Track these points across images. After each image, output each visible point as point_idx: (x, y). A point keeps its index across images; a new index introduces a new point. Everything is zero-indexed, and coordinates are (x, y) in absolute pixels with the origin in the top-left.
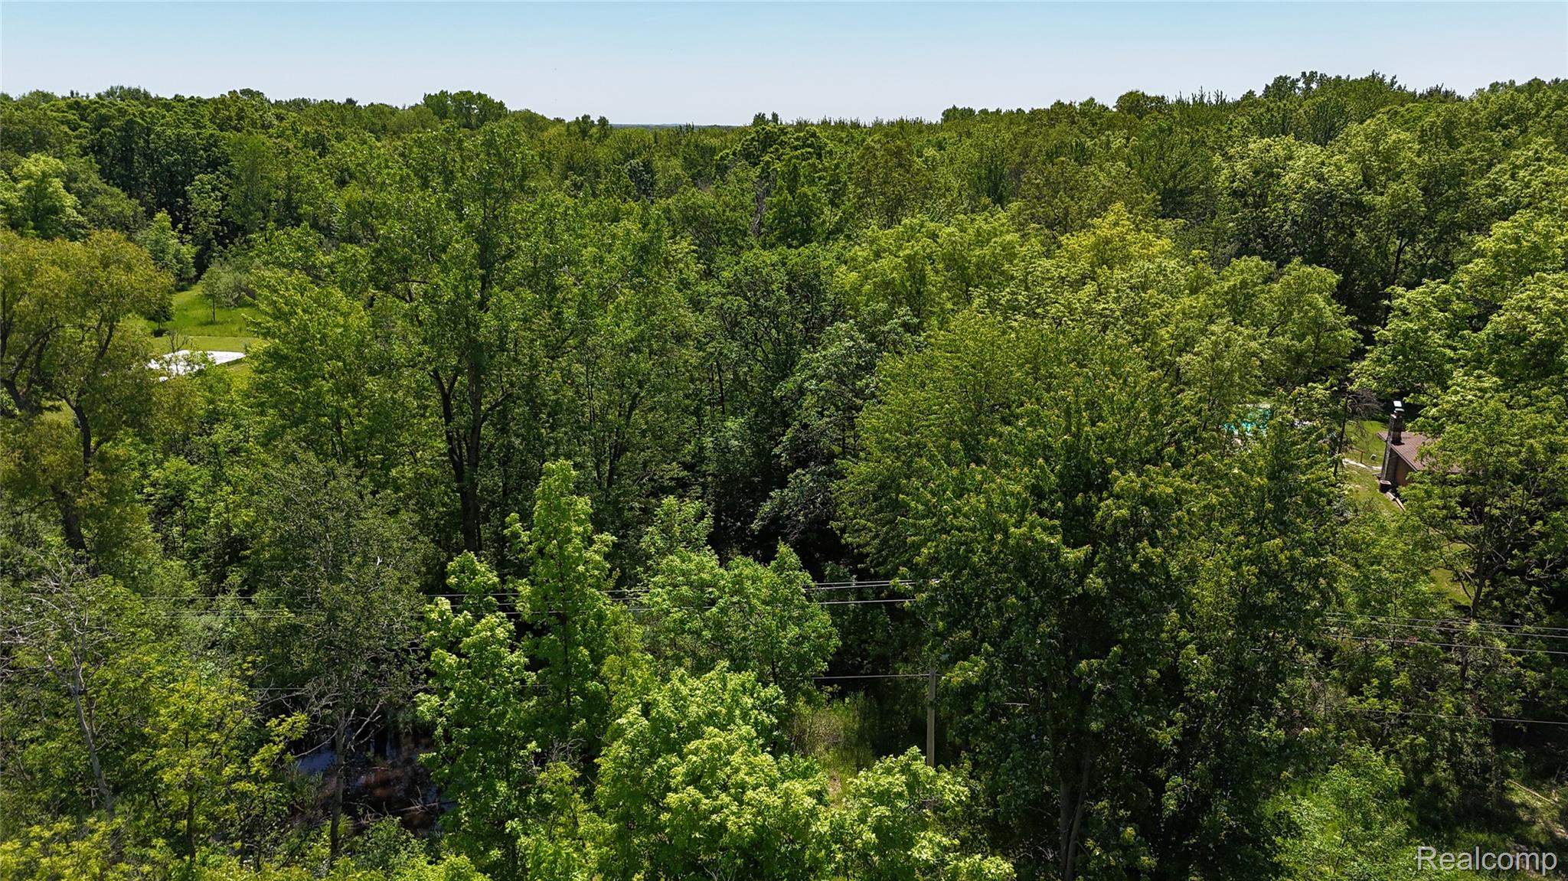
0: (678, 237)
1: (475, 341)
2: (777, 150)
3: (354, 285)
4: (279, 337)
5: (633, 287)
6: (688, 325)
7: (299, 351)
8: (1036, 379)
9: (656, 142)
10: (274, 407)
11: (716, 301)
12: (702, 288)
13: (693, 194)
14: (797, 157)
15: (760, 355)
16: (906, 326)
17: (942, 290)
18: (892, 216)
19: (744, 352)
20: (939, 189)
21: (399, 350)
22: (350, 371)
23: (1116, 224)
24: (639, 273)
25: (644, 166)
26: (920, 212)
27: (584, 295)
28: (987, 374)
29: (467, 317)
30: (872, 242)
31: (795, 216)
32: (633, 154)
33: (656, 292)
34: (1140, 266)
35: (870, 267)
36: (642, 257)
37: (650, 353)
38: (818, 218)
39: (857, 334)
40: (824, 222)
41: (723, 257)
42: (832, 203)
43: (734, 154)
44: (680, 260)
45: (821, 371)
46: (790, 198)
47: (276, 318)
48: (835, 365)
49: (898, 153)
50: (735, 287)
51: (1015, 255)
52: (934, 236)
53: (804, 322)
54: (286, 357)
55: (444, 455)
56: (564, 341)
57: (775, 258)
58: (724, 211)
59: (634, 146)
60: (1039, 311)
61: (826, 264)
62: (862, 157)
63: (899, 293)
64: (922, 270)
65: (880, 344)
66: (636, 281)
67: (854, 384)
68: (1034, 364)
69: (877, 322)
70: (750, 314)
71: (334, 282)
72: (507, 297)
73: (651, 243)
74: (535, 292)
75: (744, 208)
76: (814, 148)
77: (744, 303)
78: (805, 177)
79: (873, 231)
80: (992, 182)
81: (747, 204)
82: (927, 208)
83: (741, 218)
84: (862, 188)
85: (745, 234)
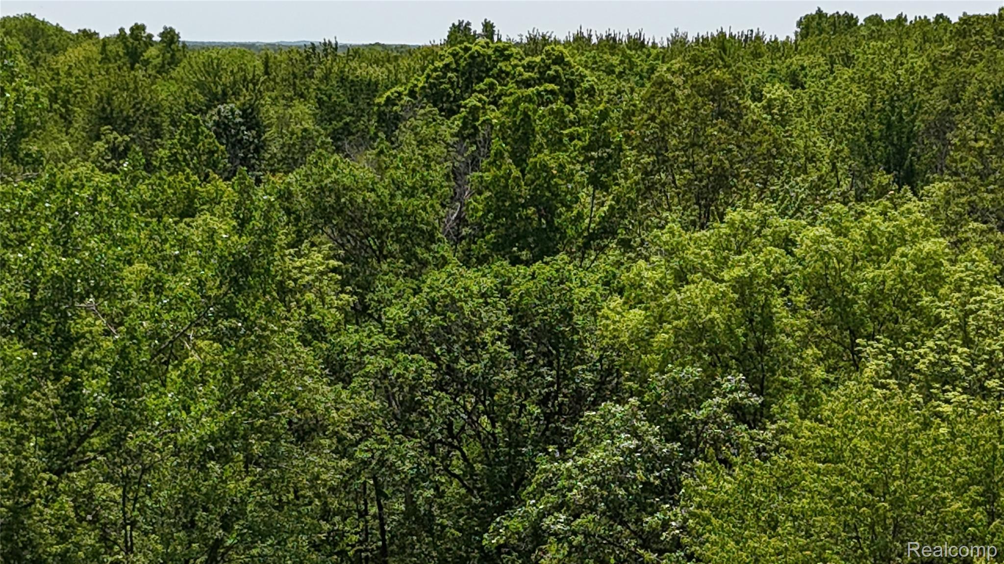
0: (306, 244)
2: (491, 87)
5: (217, 337)
6: (320, 409)
9: (267, 73)
11: (375, 363)
12: (350, 337)
13: (335, 166)
14: (529, 100)
15: (457, 465)
16: (737, 410)
17: (804, 343)
18: (707, 206)
19: (426, 458)
20: (795, 158)
24: (230, 311)
25: (244, 115)
26: (760, 199)
27: (123, 353)
30: (670, 253)
31: (524, 206)
32: (225, 94)
33: (263, 345)
35: (667, 300)
36: (235, 280)
37: (248, 460)
38: (569, 208)
39: (644, 426)
40: (580, 217)
41: (388, 281)
42: (594, 181)
43: (412, 94)
44: (308, 287)
45: (575, 495)
46: (516, 173)
48: (602, 485)
49: (717, 92)
50: (412, 337)
51: (941, 280)
52: (787, 243)
53: (542, 402)
56: (82, 439)
57: (488, 282)
58: (392, 196)
59: (227, 79)
61: (583, 293)
62: (649, 99)
63: (723, 348)
64: (767, 305)
65: (688, 444)
66: (223, 324)
67: (639, 521)
69: (681, 402)
70: (440, 386)
74: (31, 347)
75: (430, 191)
76: (560, 83)
77: (429, 365)
78: (545, 135)
79: (672, 233)
80: (893, 144)
81: (435, 184)
82: (772, 192)
83: (424, 209)
84: (649, 155)
85: (432, 239)
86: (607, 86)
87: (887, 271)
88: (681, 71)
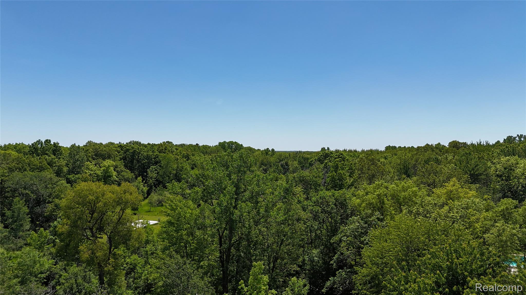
0: (297, 186)
1: (232, 219)
2: (329, 159)
3: (196, 200)
4: (171, 217)
5: (283, 203)
6: (301, 216)
7: (177, 221)
8: (430, 240)
9: (289, 156)
10: (167, 239)
11: (310, 208)
12: (305, 203)
13: (303, 173)
14: (338, 161)
15: (325, 227)
16: (378, 219)
17: (391, 207)
18: (371, 181)
19: (319, 226)
20: (387, 172)
21: (208, 222)
22: (191, 228)
23: (454, 185)
24: (285, 198)
25: (286, 164)
26: (381, 180)
27: (267, 205)
28: (411, 238)
29: (230, 212)
30: (365, 189)
31: (337, 180)
32: (282, 160)
33: (291, 204)
34: (465, 201)
35: (364, 198)
36: (286, 192)
37: (289, 225)
38: (345, 181)
39: (360, 221)
40: (347, 182)
41: (312, 193)
42: (350, 176)
43: (315, 160)
44: (298, 194)
45: (348, 234)
46: (335, 174)
47: (171, 210)
48: (353, 232)
49: (372, 160)
50: (316, 203)
51: (417, 195)
53: (341, 216)
54: (173, 223)
55: (218, 258)
56: (260, 220)
57: (330, 194)
58: (313, 178)
59: (283, 157)
60: (428, 215)
61: (348, 196)
62: (360, 161)
63: (375, 207)
64: (383, 199)
65: (369, 225)
66: (284, 200)
67: (360, 239)
68: (428, 234)
69: (367, 217)
70: (322, 212)
71: (190, 199)
72: (243, 205)
73: (289, 188)
74: (252, 203)
75: (320, 177)
76: (342, 158)
77: (320, 209)
78: (340, 167)
79: (365, 186)
80: (405, 170)
81: (320, 176)
82: (383, 178)
83: (318, 180)
84: (360, 171)
85: (320, 186)
86: (351, 159)
87: (406, 193)
88: (365, 156)
